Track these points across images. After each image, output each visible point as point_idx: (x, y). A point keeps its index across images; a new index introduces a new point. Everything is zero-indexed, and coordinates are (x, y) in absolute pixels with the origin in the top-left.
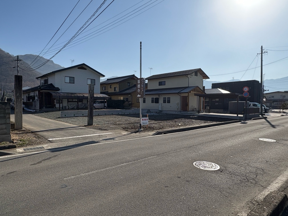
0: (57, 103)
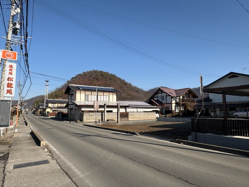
0: (211, 112)
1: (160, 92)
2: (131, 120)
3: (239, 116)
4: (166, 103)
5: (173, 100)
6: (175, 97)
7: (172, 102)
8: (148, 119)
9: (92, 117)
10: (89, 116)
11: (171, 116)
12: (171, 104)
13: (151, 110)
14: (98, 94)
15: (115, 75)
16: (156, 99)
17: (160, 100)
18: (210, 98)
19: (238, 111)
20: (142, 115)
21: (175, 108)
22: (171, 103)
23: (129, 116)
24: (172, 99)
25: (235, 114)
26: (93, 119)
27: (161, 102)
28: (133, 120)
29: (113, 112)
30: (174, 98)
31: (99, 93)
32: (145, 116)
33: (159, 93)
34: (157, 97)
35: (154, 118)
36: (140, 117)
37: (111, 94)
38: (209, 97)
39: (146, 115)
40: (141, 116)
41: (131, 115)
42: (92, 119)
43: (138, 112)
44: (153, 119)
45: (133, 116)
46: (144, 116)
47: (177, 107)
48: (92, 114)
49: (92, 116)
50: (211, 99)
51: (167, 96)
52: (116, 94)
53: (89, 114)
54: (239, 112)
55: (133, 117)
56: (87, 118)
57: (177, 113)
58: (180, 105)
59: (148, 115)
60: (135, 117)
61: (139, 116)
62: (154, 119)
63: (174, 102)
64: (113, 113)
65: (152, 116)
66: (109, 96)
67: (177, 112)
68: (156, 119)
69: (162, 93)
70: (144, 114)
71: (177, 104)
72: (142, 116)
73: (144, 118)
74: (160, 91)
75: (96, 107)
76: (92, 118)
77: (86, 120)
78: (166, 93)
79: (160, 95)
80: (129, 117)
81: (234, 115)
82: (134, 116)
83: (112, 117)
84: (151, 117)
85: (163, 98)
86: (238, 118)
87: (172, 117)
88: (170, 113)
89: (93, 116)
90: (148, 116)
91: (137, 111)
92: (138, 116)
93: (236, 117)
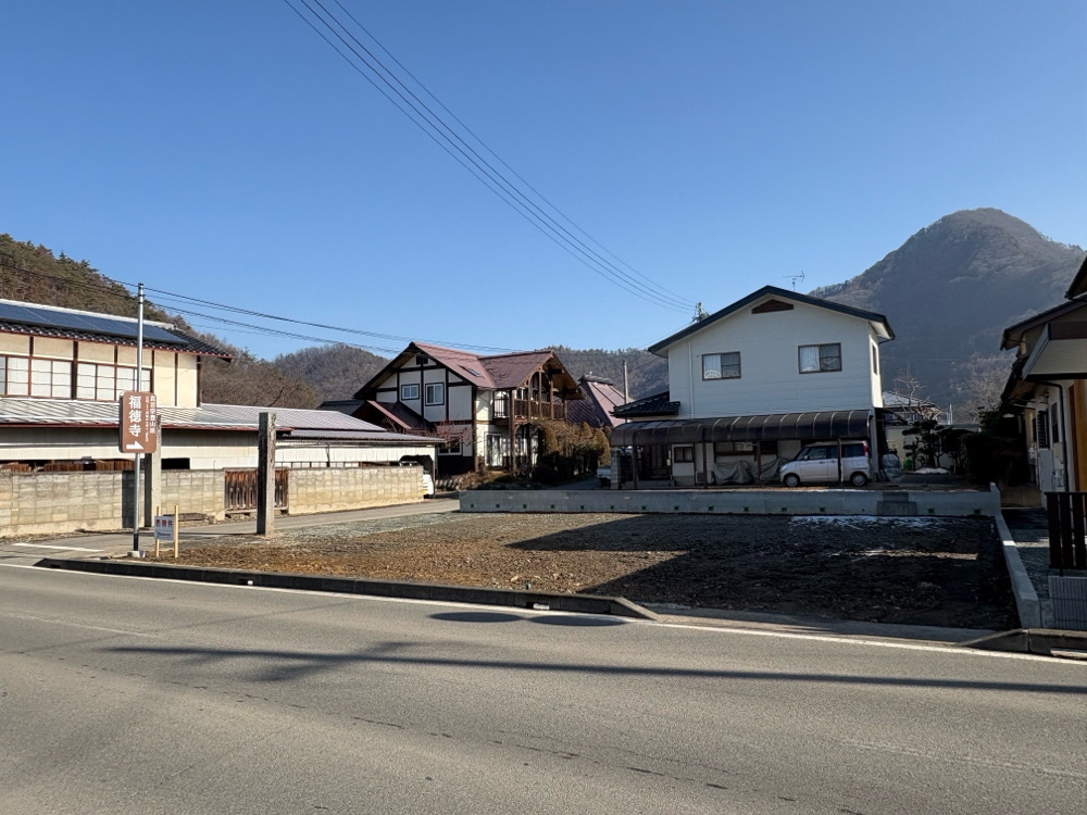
0: (676, 461)
1: (413, 363)
2: (303, 515)
3: (804, 478)
4: (444, 419)
5: (481, 407)
6: (487, 393)
7: (474, 416)
8: (389, 503)
9: (62, 502)
10: (38, 495)
11: (474, 484)
12: (470, 426)
13: (396, 454)
14: (76, 355)
15: (91, 267)
16: (391, 398)
17: (415, 405)
18: (672, 399)
19: (800, 457)
20: (356, 483)
21: (490, 446)
22: (473, 422)
23: (290, 490)
24: (477, 403)
25: (787, 468)
26: (65, 516)
27: (419, 413)
28: (311, 510)
29: (192, 467)
30: (485, 396)
31: (88, 351)
32: (374, 487)
33: (406, 366)
34: (397, 389)
35: (414, 494)
36: (347, 494)
37: (165, 358)
38: (668, 393)
39: (378, 481)
40: (352, 488)
41: (299, 485)
42: (57, 517)
43: (332, 465)
44: (408, 501)
45: (310, 490)
46: (367, 487)
47: (497, 438)
48: (55, 485)
49: (55, 496)
50: (677, 404)
51: (449, 385)
52: (195, 363)
53: (35, 485)
54: (802, 460)
55: (314, 495)
56: (19, 514)
57: (497, 468)
58: (512, 431)
59: (387, 482)
60: (322, 494)
61: (344, 489)
62: (415, 501)
63: (483, 415)
64: (194, 475)
65: (407, 485)
66: (152, 371)
67: (495, 464)
68: (422, 500)
69: (422, 369)
70: (367, 477)
71: (499, 426)
72: (359, 487)
73: (367, 496)
74: (414, 360)
75: (135, 430)
76: (60, 512)
77: (15, 526)
78: (448, 370)
79: (410, 379)
80: (290, 497)
81: (783, 475)
82: (319, 489)
83: (190, 500)
84: (401, 491)
85: (426, 393)
86: (800, 484)
87: (479, 488)
88: (466, 472)
89: (68, 495)
90: (388, 486)
91: (328, 464)
92: (337, 488)
93: (792, 480)
